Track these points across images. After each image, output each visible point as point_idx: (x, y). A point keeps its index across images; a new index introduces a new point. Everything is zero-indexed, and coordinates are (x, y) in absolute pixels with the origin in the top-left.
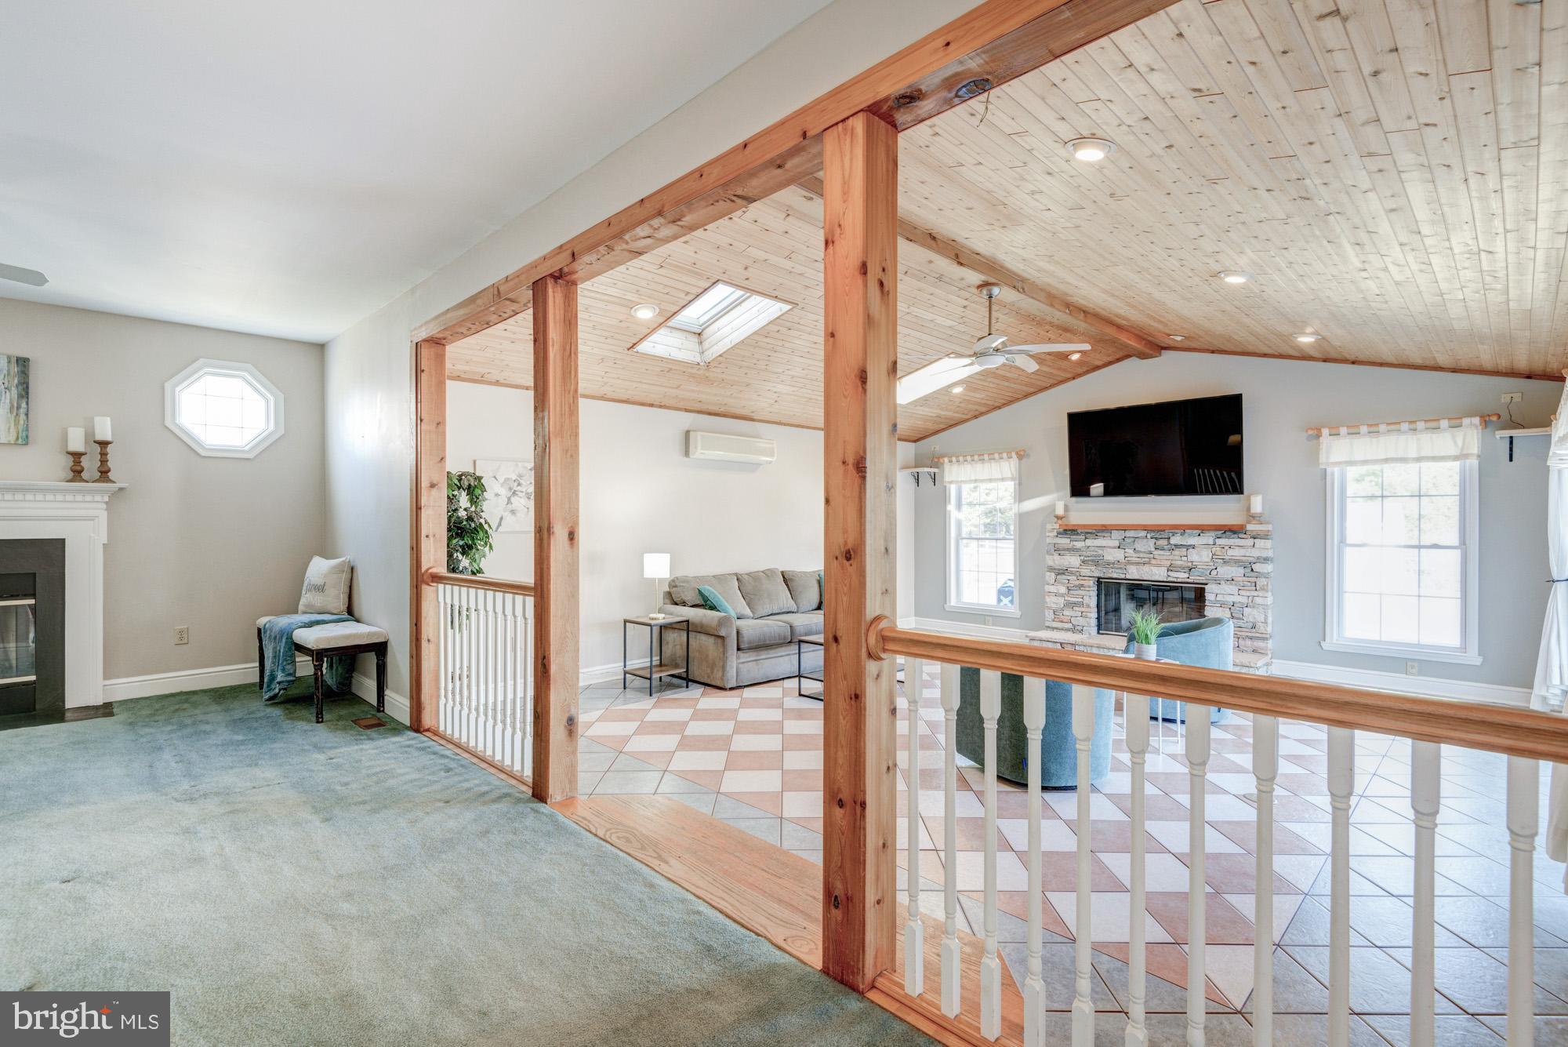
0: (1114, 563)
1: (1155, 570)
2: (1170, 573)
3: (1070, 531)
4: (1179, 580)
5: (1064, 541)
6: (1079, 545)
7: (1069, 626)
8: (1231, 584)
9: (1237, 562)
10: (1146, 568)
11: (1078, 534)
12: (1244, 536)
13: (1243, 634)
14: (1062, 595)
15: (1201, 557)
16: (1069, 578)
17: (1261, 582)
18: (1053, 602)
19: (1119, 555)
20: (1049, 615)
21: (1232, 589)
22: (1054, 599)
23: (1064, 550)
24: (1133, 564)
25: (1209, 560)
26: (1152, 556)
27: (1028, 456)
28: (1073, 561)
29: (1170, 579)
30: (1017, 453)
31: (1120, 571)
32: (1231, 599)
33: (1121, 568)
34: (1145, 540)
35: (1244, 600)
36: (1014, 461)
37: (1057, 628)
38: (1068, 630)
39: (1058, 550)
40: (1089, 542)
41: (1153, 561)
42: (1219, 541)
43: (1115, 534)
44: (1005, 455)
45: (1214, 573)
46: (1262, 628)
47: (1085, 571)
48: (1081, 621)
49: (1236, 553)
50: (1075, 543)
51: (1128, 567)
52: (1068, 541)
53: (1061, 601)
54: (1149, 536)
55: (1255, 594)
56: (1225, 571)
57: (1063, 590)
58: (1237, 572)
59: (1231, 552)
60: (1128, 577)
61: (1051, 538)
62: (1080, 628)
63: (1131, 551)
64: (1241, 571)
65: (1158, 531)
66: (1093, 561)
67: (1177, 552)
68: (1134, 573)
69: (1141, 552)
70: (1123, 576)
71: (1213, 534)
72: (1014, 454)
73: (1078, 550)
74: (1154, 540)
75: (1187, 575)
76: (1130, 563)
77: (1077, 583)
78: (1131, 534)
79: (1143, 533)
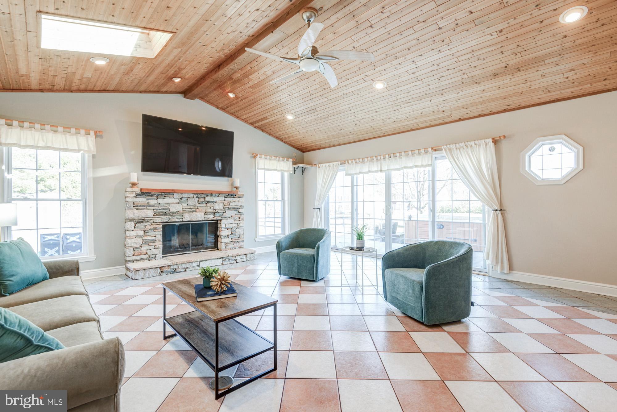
0: (175, 213)
1: (199, 215)
2: (206, 216)
3: (145, 193)
4: (210, 219)
5: (142, 200)
6: (153, 202)
7: (147, 256)
8: (232, 219)
9: (233, 208)
10: (194, 214)
11: (152, 195)
12: (236, 197)
13: (236, 241)
14: (140, 237)
15: (219, 207)
16: (146, 224)
17: (242, 217)
18: (131, 242)
19: (179, 208)
20: (130, 252)
21: (231, 221)
22: (134, 240)
23: (142, 206)
24: (187, 212)
25: (223, 208)
26: (196, 207)
27: (101, 137)
28: (149, 213)
29: (206, 219)
30: (96, 133)
31: (180, 217)
32: (231, 226)
33: (180, 215)
34: (193, 199)
35: (236, 225)
36: (92, 138)
37: (136, 260)
38: (144, 259)
39: (137, 206)
40: (160, 200)
41: (198, 210)
42: (227, 199)
43: (176, 195)
44: (82, 131)
45: (224, 214)
46: (242, 237)
47: (157, 219)
48: (155, 251)
49: (232, 204)
50: (150, 201)
51: (184, 214)
52: (144, 200)
53: (140, 241)
54: (195, 196)
55: (240, 222)
56: (229, 213)
57: (141, 233)
58: (232, 213)
59: (231, 204)
60: (184, 220)
61: (131, 198)
62: (153, 256)
63: (186, 205)
64: (235, 212)
65: (199, 194)
66: (163, 212)
67: (209, 205)
68: (188, 218)
69: (190, 205)
70: (181, 220)
71: (224, 195)
72: (92, 133)
73: (153, 206)
74: (198, 199)
75: (213, 216)
76: (184, 212)
77: (152, 227)
78: (186, 195)
79: (192, 195)
